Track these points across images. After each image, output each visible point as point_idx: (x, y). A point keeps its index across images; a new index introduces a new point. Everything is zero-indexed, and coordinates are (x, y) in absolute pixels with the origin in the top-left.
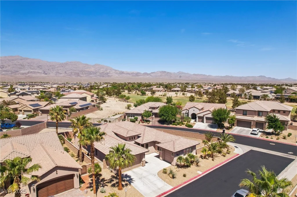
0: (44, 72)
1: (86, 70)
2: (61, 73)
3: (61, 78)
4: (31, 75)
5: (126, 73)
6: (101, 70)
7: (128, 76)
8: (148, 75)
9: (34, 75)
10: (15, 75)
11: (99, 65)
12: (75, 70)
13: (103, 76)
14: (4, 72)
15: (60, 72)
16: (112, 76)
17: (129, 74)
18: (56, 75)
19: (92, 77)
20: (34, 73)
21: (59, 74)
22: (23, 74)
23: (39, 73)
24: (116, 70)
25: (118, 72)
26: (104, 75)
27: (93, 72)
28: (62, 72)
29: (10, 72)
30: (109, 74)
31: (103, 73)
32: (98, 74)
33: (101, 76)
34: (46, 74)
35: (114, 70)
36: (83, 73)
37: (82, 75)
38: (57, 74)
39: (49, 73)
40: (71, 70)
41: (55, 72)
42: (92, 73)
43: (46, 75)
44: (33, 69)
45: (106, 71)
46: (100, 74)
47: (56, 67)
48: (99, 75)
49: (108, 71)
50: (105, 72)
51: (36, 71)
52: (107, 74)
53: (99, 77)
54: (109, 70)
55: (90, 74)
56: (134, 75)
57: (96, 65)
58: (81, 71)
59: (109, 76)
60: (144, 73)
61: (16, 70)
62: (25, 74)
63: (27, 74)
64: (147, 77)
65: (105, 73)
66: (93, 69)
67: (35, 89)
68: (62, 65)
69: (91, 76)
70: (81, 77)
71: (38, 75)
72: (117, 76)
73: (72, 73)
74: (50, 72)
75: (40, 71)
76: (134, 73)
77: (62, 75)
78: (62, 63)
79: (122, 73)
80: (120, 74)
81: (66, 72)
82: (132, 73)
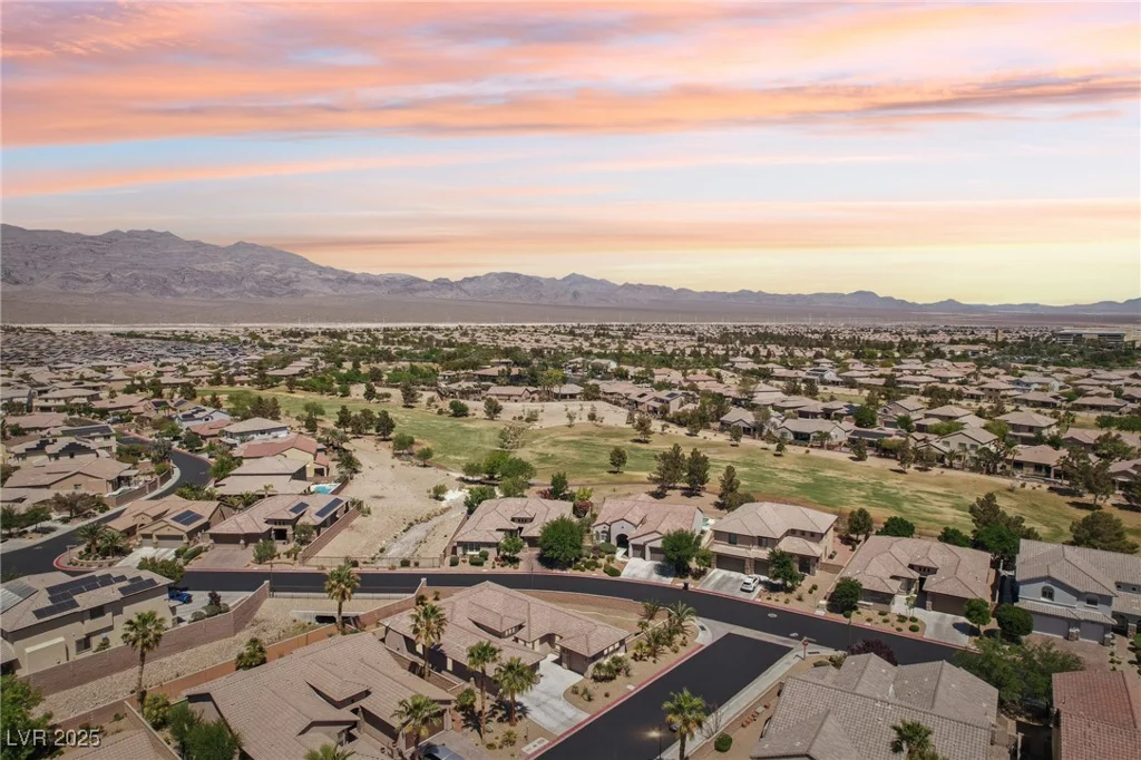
0: (10, 275)
1: (198, 267)
2: (89, 281)
3: (90, 300)
5: (363, 279)
6: (262, 269)
7: (374, 290)
8: (451, 290)
11: (252, 247)
12: (151, 269)
13: (271, 294)
15: (83, 276)
16: (308, 291)
17: (376, 283)
18: (62, 288)
19: (223, 296)
21: (77, 283)
24: (321, 270)
25: (331, 277)
26: (273, 289)
27: (227, 277)
28: (94, 275)
30: (294, 286)
31: (269, 279)
32: (248, 284)
33: (259, 293)
34: (17, 283)
35: (315, 267)
36: (187, 280)
37: (179, 289)
38: (71, 283)
39: (31, 279)
40: (134, 265)
41: (60, 274)
42: (223, 278)
43: (18, 288)
45: (281, 272)
46: (257, 283)
47: (64, 251)
48: (251, 291)
49: (291, 273)
50: (279, 276)
52: (287, 284)
53: (252, 295)
54: (295, 269)
55: (215, 286)
56: (398, 287)
57: (239, 246)
58: (176, 272)
59: (293, 292)
60: (435, 282)
64: (450, 295)
65: (279, 281)
66: (226, 266)
68: (92, 246)
69: (221, 291)
70: (178, 295)
72: (329, 291)
73: (137, 279)
74: (34, 276)
76: (398, 282)
77: (92, 289)
78: (92, 238)
79: (351, 279)
80: (340, 283)
81: (109, 275)
82: (390, 281)
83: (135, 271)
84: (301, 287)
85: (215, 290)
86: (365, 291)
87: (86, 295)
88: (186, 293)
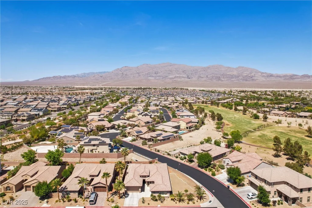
0: (188, 76)
1: (228, 73)
2: (203, 78)
4: (177, 80)
5: (275, 75)
6: (245, 73)
7: (279, 79)
8: (309, 78)
9: (179, 80)
10: (165, 79)
11: (243, 67)
12: (217, 74)
13: (247, 80)
14: (157, 78)
15: (202, 76)
16: (257, 79)
17: (280, 77)
18: (198, 79)
19: (233, 81)
20: (180, 77)
21: (201, 78)
22: (171, 78)
23: (183, 77)
24: (262, 73)
25: (265, 75)
26: (248, 79)
27: (235, 76)
28: (204, 76)
29: (162, 78)
30: (253, 78)
31: (246, 76)
32: (240, 78)
33: (243, 80)
34: (189, 78)
35: (260, 72)
36: (225, 77)
37: (223, 79)
38: (200, 78)
39: (192, 77)
40: (213, 73)
41: (197, 76)
43: (189, 80)
44: (179, 74)
46: (243, 77)
47: (199, 71)
49: (253, 74)
50: (249, 75)
51: (181, 76)
52: (252, 77)
54: (254, 73)
55: (232, 78)
57: (239, 67)
58: (222, 75)
59: (253, 80)
60: (302, 76)
61: (166, 75)
62: (173, 78)
63: (174, 79)
64: (308, 80)
65: (249, 77)
66: (235, 73)
68: (205, 69)
69: (233, 79)
70: (222, 81)
71: (183, 79)
72: (264, 79)
73: (213, 77)
75: (184, 76)
76: (288, 76)
77: (203, 79)
78: (205, 67)
79: (271, 76)
80: (268, 77)
81: (207, 76)
82: (285, 76)
83: (213, 75)
84: (256, 78)
85: (231, 79)
86: (276, 79)
87: (201, 81)
88: (224, 80)
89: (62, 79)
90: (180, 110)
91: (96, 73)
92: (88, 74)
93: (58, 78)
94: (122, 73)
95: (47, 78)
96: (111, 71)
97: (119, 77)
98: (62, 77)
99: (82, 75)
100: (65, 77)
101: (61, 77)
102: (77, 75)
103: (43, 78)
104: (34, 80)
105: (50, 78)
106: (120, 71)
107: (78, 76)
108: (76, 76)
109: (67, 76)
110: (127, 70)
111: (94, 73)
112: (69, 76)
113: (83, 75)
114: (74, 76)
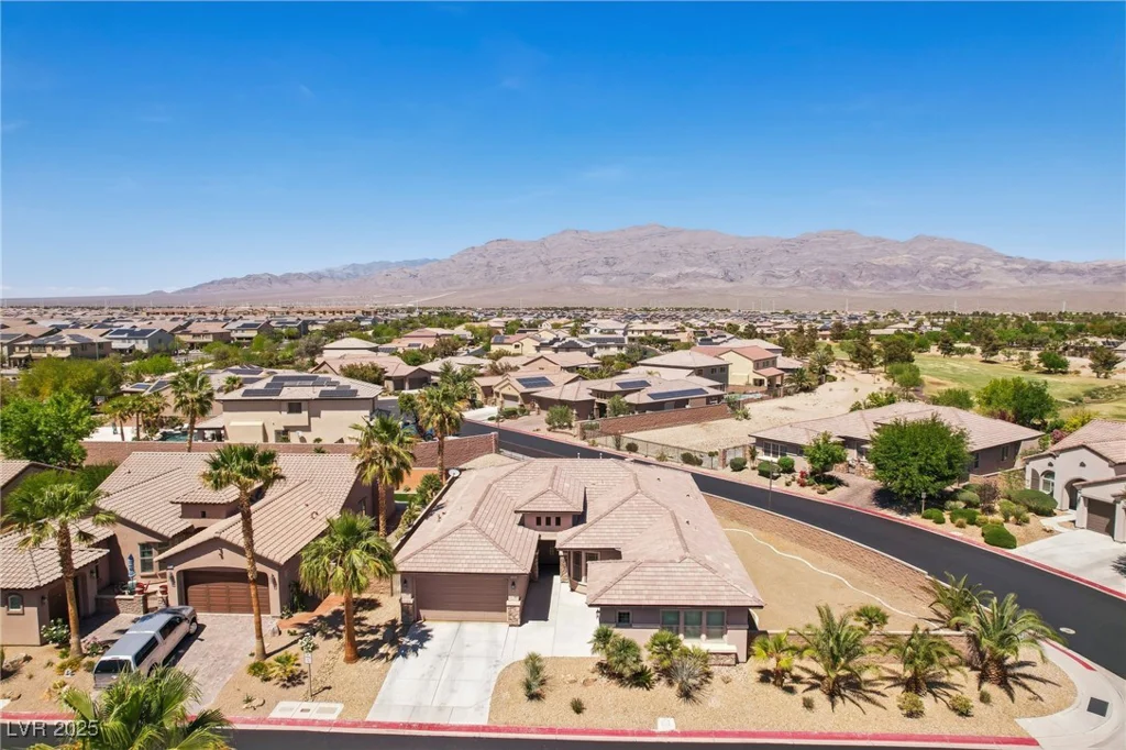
0: (726, 274)
1: (875, 261)
2: (782, 277)
3: (780, 293)
4: (686, 285)
5: (1060, 268)
6: (940, 261)
7: (1074, 281)
9: (694, 285)
10: (642, 284)
11: (932, 239)
12: (833, 265)
13: (946, 287)
14: (615, 278)
15: (777, 273)
16: (988, 283)
17: (1078, 272)
18: (762, 283)
19: (896, 289)
20: (696, 276)
21: (774, 280)
22: (663, 281)
23: (709, 276)
24: (1008, 259)
25: (1018, 267)
26: (951, 282)
27: (903, 270)
28: (787, 272)
29: (629, 278)
30: (972, 278)
31: (946, 271)
32: (924, 277)
33: (934, 285)
34: (732, 281)
35: (1000, 256)
36: (864, 274)
37: (855, 283)
38: (769, 279)
39: (742, 277)
40: (819, 262)
41: (762, 272)
42: (898, 272)
43: (730, 285)
44: (692, 265)
45: (961, 264)
46: (934, 276)
47: (767, 253)
48: (927, 283)
49: (971, 264)
50: (957, 268)
51: (702, 270)
52: (965, 276)
53: (927, 289)
54: (977, 260)
55: (890, 279)
56: (1109, 275)
57: (918, 239)
58: (855, 267)
59: (972, 284)
61: (645, 270)
62: (670, 281)
63: (673, 283)
65: (956, 273)
66: (903, 259)
67: (641, 331)
68: (788, 247)
69: (895, 284)
70: (855, 288)
71: (707, 284)
72: (1015, 283)
73: (820, 274)
74: (743, 274)
75: (713, 271)
76: (1109, 270)
77: (783, 284)
78: (789, 240)
79: (1043, 268)
80: (1030, 273)
81: (798, 272)
82: (1097, 270)
83: (820, 268)
84: (980, 278)
85: (889, 283)
86: (1062, 282)
87: (773, 289)
88: (862, 287)
89: (277, 286)
90: (714, 341)
91: (398, 264)
92: (369, 267)
93: (262, 284)
94: (488, 265)
95: (225, 281)
96: (448, 257)
97: (476, 277)
98: (276, 277)
99: (348, 271)
100: (285, 279)
101: (271, 279)
102: (329, 271)
103: (212, 283)
104: (183, 291)
105: (234, 281)
106: (481, 255)
107: (331, 275)
108: (327, 274)
109: (295, 275)
110: (504, 252)
111: (387, 265)
112: (300, 276)
113: (351, 272)
114: (319, 277)
